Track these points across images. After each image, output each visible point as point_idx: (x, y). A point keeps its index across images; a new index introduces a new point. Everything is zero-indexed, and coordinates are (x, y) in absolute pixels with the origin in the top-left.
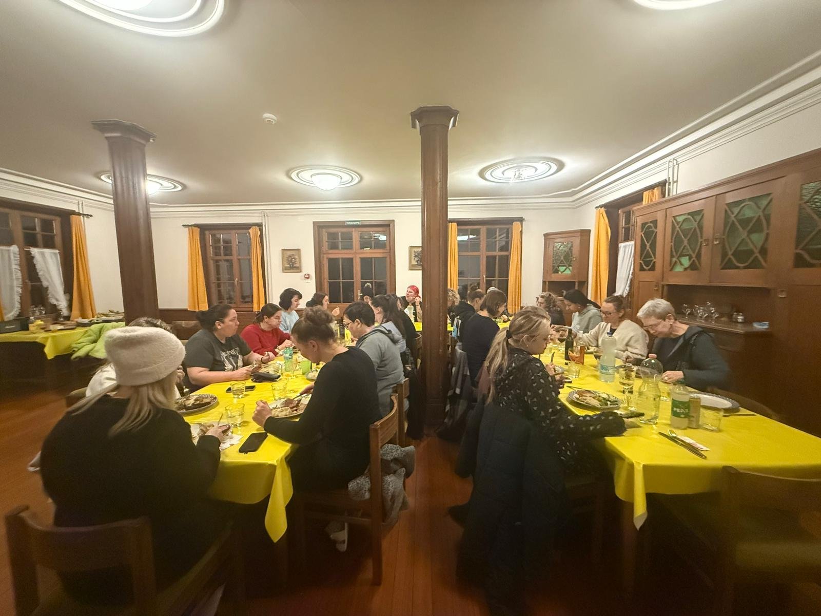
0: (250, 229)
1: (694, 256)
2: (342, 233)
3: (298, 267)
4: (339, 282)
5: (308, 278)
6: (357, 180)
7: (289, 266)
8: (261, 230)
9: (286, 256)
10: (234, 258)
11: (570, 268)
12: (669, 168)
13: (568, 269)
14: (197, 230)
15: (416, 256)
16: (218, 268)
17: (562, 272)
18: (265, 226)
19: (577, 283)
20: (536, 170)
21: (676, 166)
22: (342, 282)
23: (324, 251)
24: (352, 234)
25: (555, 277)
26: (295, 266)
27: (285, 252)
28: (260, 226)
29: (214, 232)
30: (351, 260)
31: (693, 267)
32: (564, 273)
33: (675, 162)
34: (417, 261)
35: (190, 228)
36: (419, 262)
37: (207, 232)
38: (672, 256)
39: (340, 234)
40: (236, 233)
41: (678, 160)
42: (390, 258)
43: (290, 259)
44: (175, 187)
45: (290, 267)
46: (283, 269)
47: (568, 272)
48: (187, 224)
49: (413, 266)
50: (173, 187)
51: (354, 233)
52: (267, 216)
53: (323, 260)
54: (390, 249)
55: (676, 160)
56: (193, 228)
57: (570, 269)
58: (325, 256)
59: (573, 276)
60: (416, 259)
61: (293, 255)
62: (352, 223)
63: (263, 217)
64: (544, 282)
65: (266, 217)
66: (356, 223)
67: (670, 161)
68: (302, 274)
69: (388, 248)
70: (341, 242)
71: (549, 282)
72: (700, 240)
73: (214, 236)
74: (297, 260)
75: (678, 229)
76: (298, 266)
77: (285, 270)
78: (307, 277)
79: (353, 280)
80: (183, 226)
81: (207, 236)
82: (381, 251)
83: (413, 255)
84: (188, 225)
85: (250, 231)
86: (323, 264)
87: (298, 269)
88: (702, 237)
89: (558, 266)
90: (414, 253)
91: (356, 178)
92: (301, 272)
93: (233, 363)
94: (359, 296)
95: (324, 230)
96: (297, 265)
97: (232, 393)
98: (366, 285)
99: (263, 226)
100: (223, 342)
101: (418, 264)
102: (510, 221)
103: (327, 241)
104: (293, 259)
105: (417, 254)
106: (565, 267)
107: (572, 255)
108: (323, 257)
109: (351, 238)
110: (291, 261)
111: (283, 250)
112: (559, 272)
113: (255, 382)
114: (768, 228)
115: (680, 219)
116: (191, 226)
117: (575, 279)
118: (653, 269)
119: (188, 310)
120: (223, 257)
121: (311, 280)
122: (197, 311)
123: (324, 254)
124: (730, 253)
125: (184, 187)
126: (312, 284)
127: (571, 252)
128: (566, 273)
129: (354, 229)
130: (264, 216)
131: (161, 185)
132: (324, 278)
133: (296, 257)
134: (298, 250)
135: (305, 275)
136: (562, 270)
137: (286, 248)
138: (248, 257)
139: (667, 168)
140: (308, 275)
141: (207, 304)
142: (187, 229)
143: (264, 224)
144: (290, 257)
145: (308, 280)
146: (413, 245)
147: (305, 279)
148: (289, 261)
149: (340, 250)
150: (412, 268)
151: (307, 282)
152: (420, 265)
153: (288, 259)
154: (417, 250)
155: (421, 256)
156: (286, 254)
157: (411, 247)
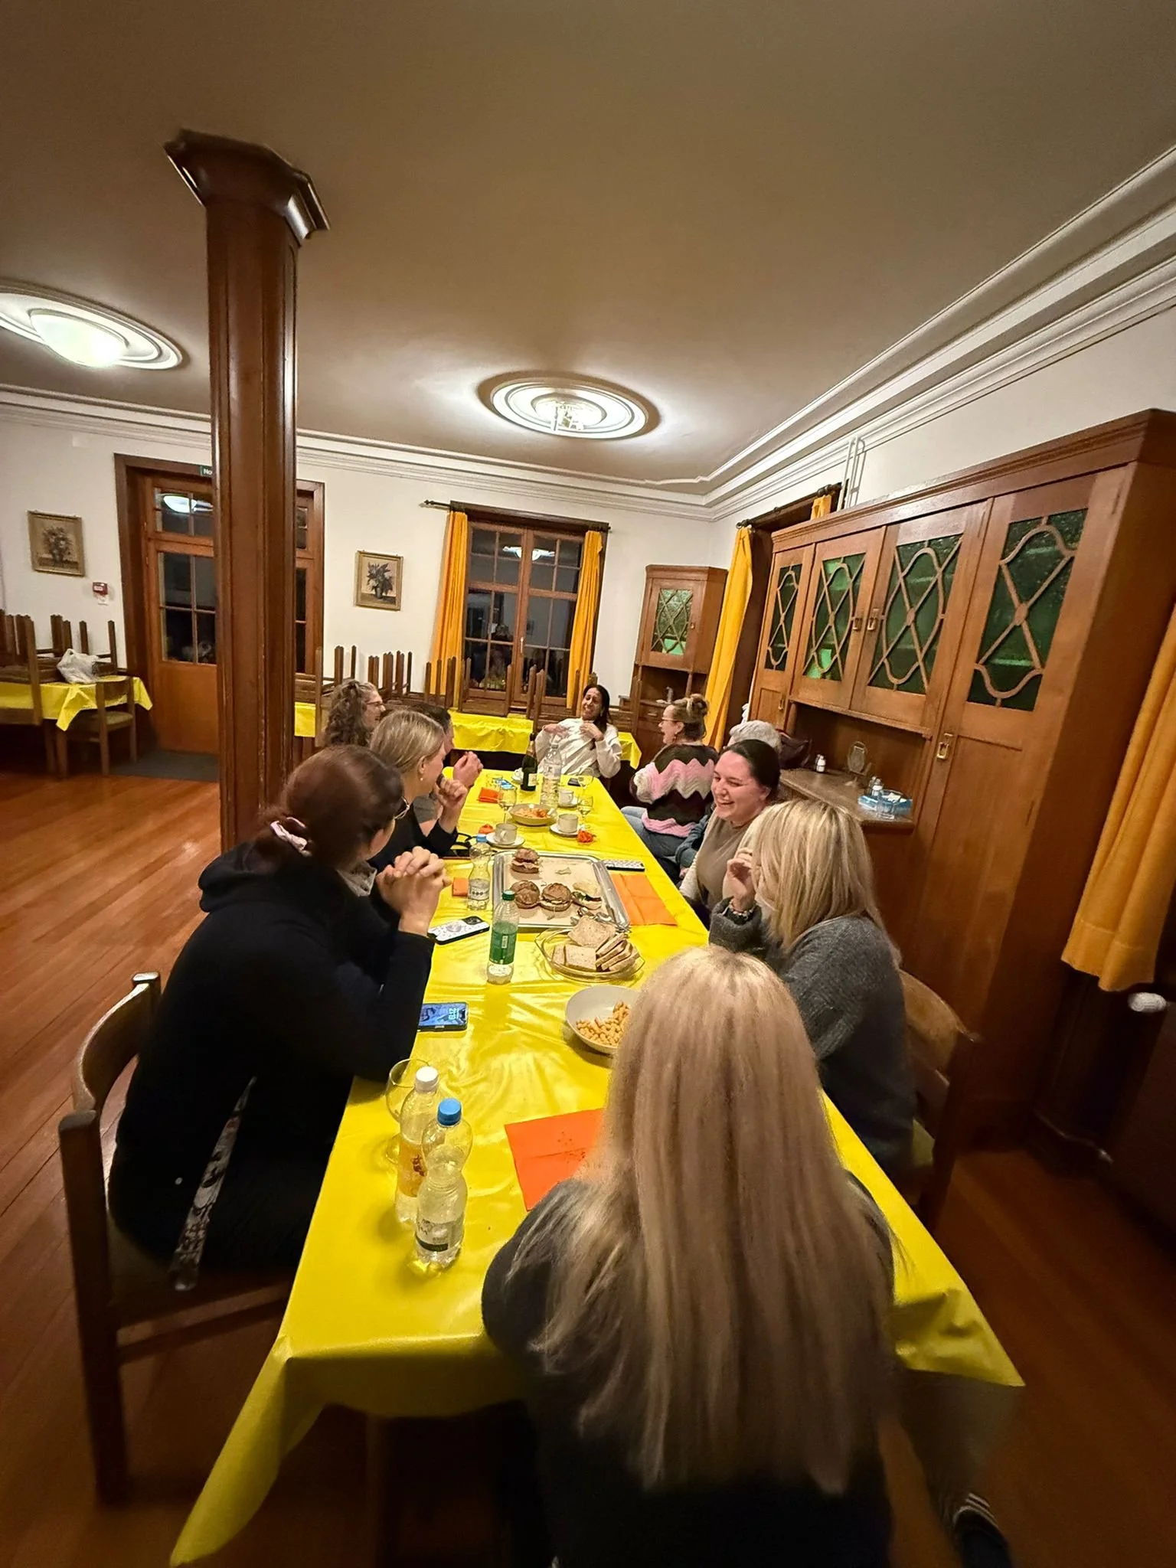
1: (838, 650)
3: (76, 563)
4: (190, 614)
5: (104, 593)
7: (50, 556)
9: (41, 531)
11: (684, 643)
12: (850, 458)
13: (678, 646)
15: (371, 576)
17: (668, 651)
19: (690, 676)
20: (605, 415)
21: (862, 456)
23: (150, 531)
25: (656, 660)
26: (64, 559)
27: (37, 520)
31: (834, 673)
32: (671, 652)
33: (861, 445)
34: (375, 588)
36: (378, 589)
38: (810, 646)
41: (866, 444)
42: (314, 572)
43: (52, 540)
45: (53, 560)
46: (33, 562)
47: (678, 652)
49: (364, 597)
53: (147, 555)
54: (314, 552)
55: (864, 443)
57: (681, 646)
58: (151, 545)
59: (685, 661)
60: (373, 583)
61: (61, 530)
64: (636, 666)
67: (853, 444)
68: (87, 582)
69: (310, 548)
71: (644, 667)
72: (851, 618)
74: (74, 546)
75: (825, 588)
76: (75, 560)
77: (40, 564)
78: (101, 591)
83: (366, 573)
86: (148, 566)
87: (76, 568)
88: (853, 615)
89: (664, 638)
90: (368, 569)
91: (172, 353)
92: (82, 576)
95: (147, 480)
96: (74, 558)
101: (376, 596)
102: (580, 528)
104: (62, 542)
105: (374, 572)
106: (674, 642)
107: (688, 618)
108: (147, 548)
110: (57, 545)
111: (32, 513)
112: (664, 651)
114: (944, 612)
115: (832, 568)
117: (689, 668)
118: (781, 667)
121: (112, 599)
123: (149, 539)
124: (886, 654)
126: (114, 609)
127: (688, 612)
128: (674, 654)
132: (150, 598)
133: (71, 537)
134: (76, 521)
135: (95, 584)
136: (669, 647)
137: (38, 511)
139: (847, 458)
140: (104, 585)
144: (54, 534)
145: (102, 598)
146: (367, 551)
147: (95, 596)
148: (50, 545)
149: (190, 536)
150: (362, 601)
151: (101, 602)
152: (382, 597)
153: (48, 540)
154: (374, 561)
155: (383, 576)
156: (43, 525)
157: (360, 552)
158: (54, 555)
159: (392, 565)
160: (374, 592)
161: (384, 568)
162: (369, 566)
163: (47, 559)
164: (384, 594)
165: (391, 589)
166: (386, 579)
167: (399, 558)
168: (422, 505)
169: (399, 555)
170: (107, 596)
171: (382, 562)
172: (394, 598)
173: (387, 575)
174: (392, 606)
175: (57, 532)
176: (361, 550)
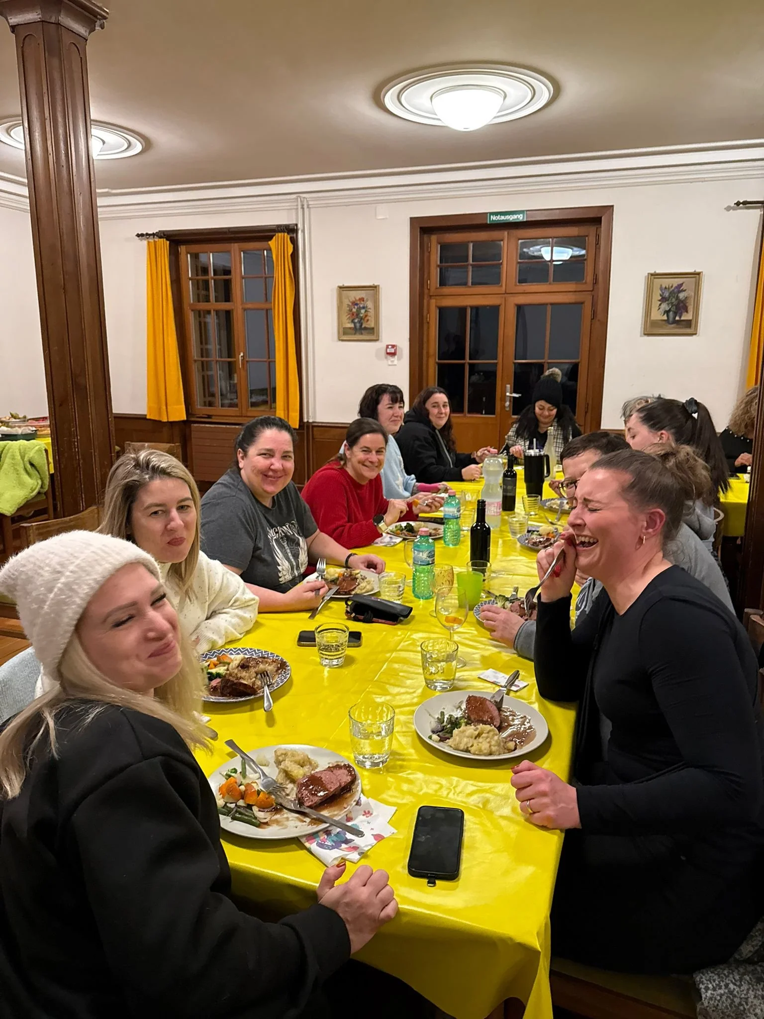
0: (270, 238)
2: (476, 244)
3: (373, 329)
4: (463, 365)
5: (393, 354)
6: (544, 94)
7: (352, 325)
8: (294, 241)
9: (346, 302)
10: (237, 305)
14: (164, 244)
15: (663, 299)
16: (202, 329)
18: (303, 231)
22: (471, 365)
23: (433, 289)
24: (500, 248)
26: (365, 325)
27: (345, 293)
28: (291, 230)
29: (195, 248)
30: (495, 309)
34: (667, 312)
35: (151, 240)
36: (671, 313)
37: (182, 249)
39: (471, 246)
40: (241, 250)
42: (594, 304)
43: (354, 310)
44: (130, 144)
45: (355, 328)
46: (339, 332)
48: (145, 233)
49: (654, 324)
50: (126, 146)
51: (504, 244)
52: (308, 205)
53: (428, 312)
54: (596, 281)
56: (157, 239)
58: (433, 302)
60: (665, 306)
61: (362, 299)
62: (503, 218)
63: (300, 211)
65: (306, 210)
66: (515, 217)
68: (380, 345)
69: (589, 278)
70: (473, 266)
73: (195, 256)
74: (371, 313)
76: (372, 326)
77: (345, 334)
78: (392, 352)
79: (496, 359)
80: (138, 235)
81: (182, 256)
82: (571, 286)
83: (657, 296)
84: (147, 234)
85: (272, 243)
86: (428, 323)
87: (373, 333)
90: (660, 292)
92: (377, 340)
93: (291, 557)
94: (508, 399)
95: (434, 238)
96: (371, 324)
97: (316, 648)
98: (547, 373)
99: (300, 232)
100: (268, 503)
101: (667, 321)
103: (438, 266)
104: (363, 311)
105: (667, 294)
108: (429, 305)
109: (498, 256)
110: (358, 314)
111: (340, 287)
113: (356, 619)
116: (153, 235)
119: (148, 417)
120: (214, 305)
121: (399, 359)
122: (165, 420)
123: (432, 296)
125: (148, 144)
129: (506, 233)
130: (303, 208)
131: (104, 142)
132: (428, 353)
133: (370, 304)
134: (375, 288)
135: (387, 347)
137: (346, 285)
138: (267, 306)
140: (393, 346)
141: (183, 406)
142: (145, 243)
143: (300, 226)
144: (357, 304)
145: (392, 359)
146: (658, 271)
147: (386, 358)
148: (353, 315)
149: (470, 287)
150: (651, 329)
151: (390, 363)
152: (675, 322)
153: (351, 310)
154: (666, 282)
155: (677, 298)
156: (348, 297)
157: (652, 275)
158: (355, 323)
159: (688, 283)
160: (665, 318)
161: (679, 288)
162: (661, 289)
163: (350, 328)
164: (677, 318)
165: (687, 312)
166: (682, 302)
167: (699, 274)
168: (728, 209)
169: (698, 271)
170: (396, 357)
171: (676, 282)
172: (690, 321)
173: (682, 296)
174: (688, 331)
175: (358, 302)
176: (652, 272)
